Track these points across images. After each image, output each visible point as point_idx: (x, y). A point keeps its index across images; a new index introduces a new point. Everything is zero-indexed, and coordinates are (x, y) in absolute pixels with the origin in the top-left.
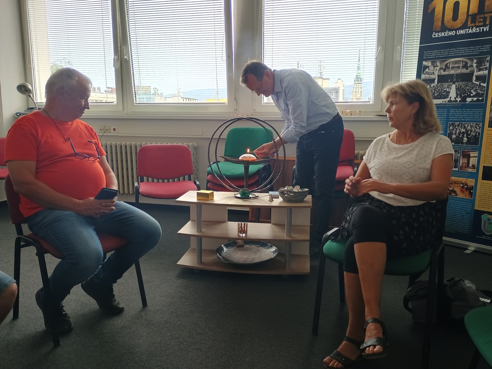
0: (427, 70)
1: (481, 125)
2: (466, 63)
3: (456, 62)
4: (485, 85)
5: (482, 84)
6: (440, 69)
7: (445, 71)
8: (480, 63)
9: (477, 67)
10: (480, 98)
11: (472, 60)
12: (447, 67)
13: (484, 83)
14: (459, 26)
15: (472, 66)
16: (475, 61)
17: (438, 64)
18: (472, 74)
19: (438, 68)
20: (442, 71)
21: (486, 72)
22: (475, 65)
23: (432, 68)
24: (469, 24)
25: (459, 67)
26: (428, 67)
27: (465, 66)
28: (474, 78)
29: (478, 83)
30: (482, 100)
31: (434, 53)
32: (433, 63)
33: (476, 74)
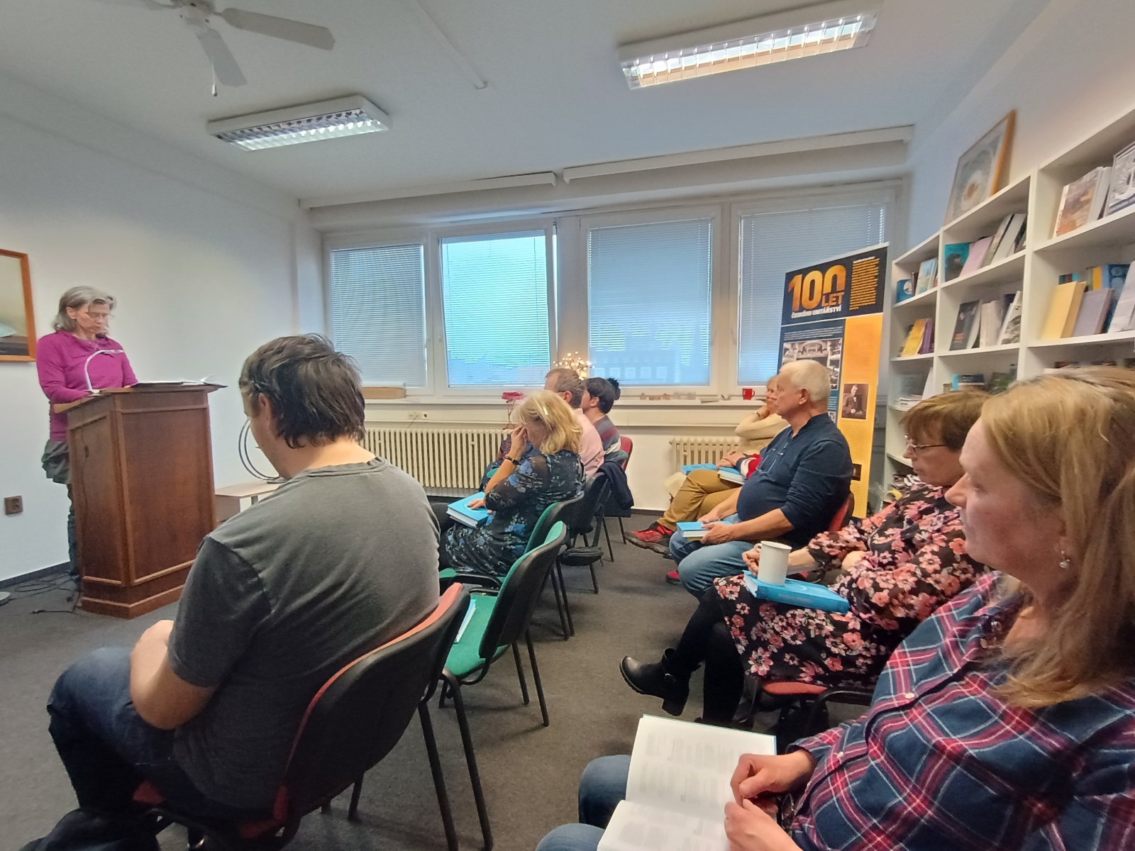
0: (787, 353)
1: (835, 415)
2: (821, 347)
3: (813, 345)
4: (838, 370)
5: (835, 369)
6: (799, 352)
7: (802, 354)
8: (834, 346)
9: (831, 350)
10: (834, 385)
11: (826, 342)
12: (804, 349)
13: (837, 367)
14: (816, 305)
15: (826, 349)
16: (829, 344)
17: (797, 346)
18: (826, 358)
19: (797, 351)
20: (800, 353)
21: (839, 356)
22: (829, 348)
23: (791, 350)
24: (823, 304)
25: (814, 350)
26: (788, 349)
27: (820, 350)
28: (828, 363)
29: (832, 368)
30: (835, 388)
31: (794, 335)
32: (793, 345)
33: (830, 357)
